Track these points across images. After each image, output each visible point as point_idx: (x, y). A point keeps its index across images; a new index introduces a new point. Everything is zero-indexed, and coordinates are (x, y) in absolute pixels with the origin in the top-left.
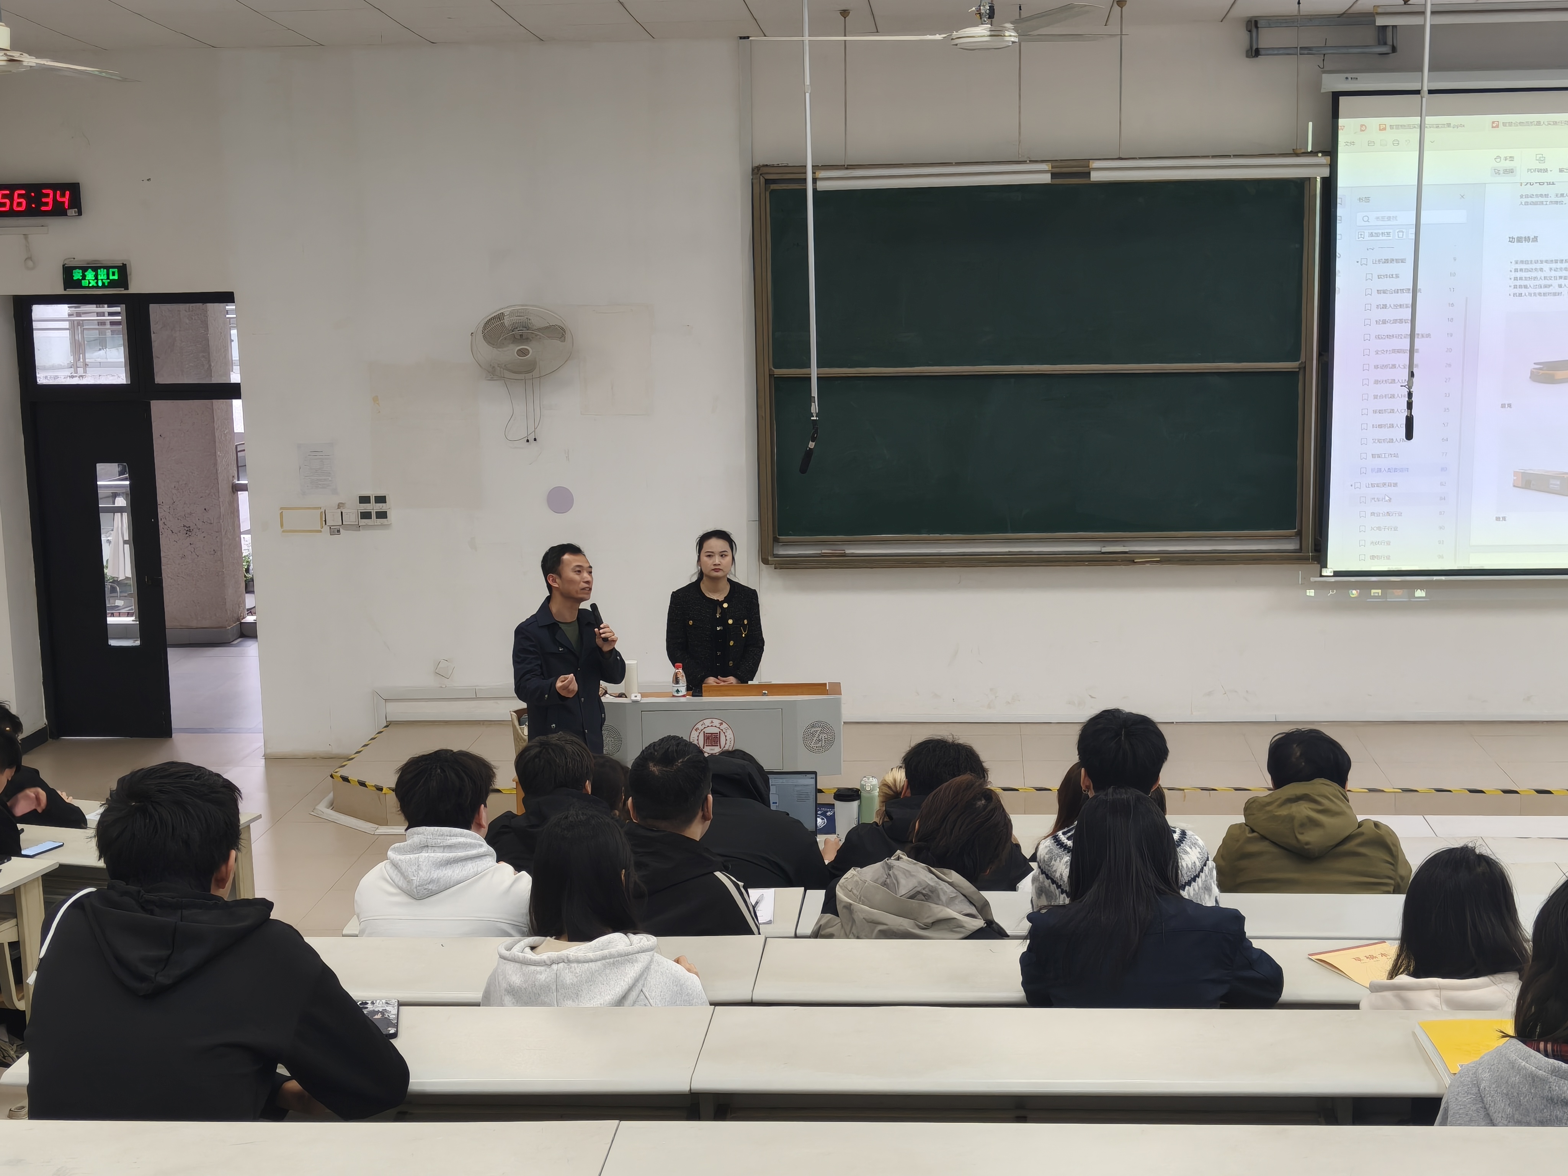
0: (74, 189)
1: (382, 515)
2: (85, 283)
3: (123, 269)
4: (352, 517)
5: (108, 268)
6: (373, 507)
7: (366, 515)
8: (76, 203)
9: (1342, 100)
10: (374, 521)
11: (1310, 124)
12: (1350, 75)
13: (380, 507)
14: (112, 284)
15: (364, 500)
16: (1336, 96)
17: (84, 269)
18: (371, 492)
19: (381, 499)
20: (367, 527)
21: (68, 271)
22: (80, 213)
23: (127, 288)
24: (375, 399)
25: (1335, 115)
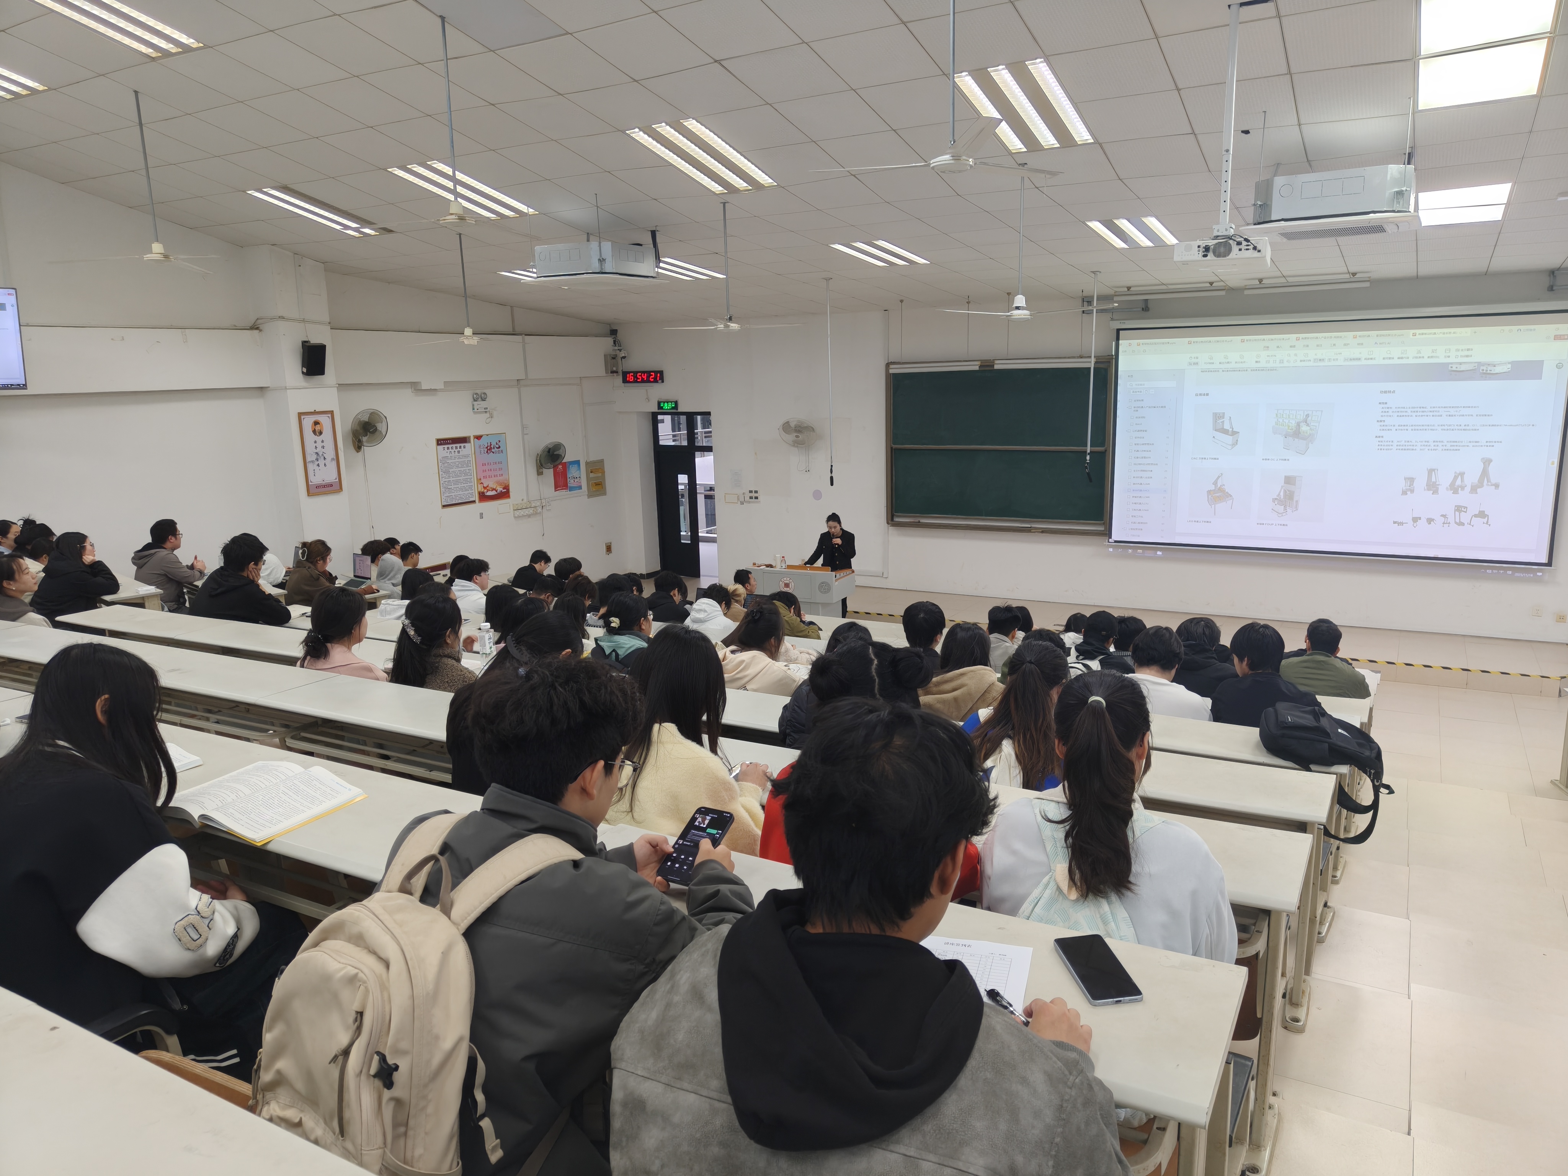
0: (661, 373)
1: (756, 498)
2: (664, 408)
3: (676, 403)
4: (747, 498)
5: (671, 402)
6: (754, 495)
7: (751, 498)
8: (662, 379)
9: (1121, 332)
10: (754, 500)
11: (1114, 342)
12: (1122, 321)
13: (756, 495)
14: (673, 408)
15: (751, 492)
16: (1118, 330)
17: (664, 402)
18: (753, 489)
19: (756, 492)
20: (752, 502)
21: (659, 403)
22: (663, 382)
23: (677, 410)
24: (756, 453)
25: (1118, 339)
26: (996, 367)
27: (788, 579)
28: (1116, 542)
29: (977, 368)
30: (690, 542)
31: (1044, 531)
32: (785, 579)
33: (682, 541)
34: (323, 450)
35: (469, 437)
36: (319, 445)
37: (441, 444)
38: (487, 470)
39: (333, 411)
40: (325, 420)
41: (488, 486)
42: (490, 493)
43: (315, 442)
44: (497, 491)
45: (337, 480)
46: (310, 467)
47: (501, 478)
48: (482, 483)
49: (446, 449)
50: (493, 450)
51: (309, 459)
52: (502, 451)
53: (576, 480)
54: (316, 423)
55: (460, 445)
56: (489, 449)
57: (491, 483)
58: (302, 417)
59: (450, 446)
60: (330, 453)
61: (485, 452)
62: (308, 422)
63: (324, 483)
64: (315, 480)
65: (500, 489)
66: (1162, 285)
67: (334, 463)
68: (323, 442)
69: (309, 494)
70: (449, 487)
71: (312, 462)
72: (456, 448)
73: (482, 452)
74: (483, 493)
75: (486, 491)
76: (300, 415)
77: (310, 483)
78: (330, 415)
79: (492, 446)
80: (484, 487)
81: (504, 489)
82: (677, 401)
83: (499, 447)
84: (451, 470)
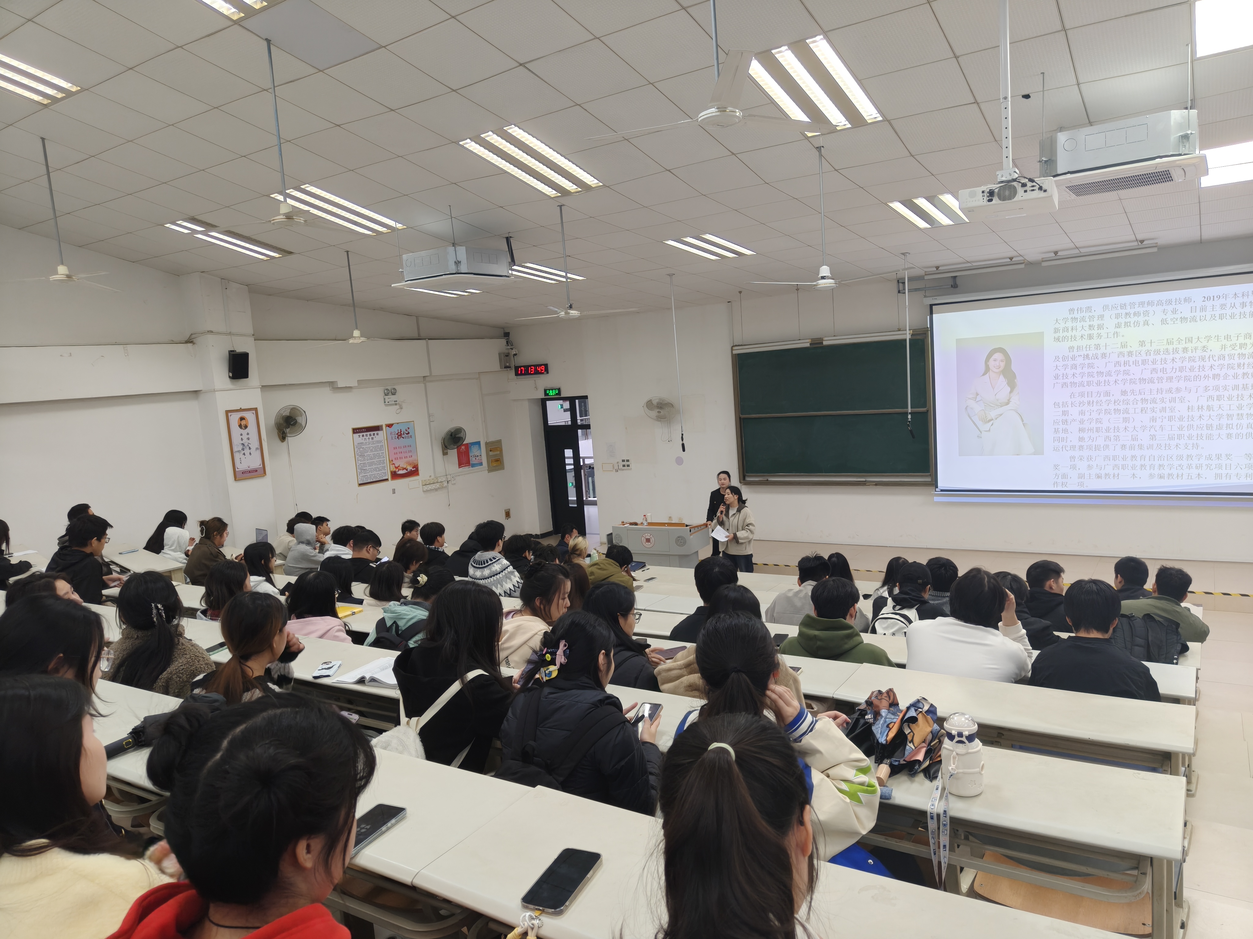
0: (546, 366)
1: (628, 466)
2: (549, 394)
3: (559, 390)
4: (621, 467)
5: (555, 389)
6: (626, 463)
7: (624, 466)
8: (547, 370)
9: (934, 307)
10: (626, 468)
11: (928, 317)
12: (934, 298)
13: (628, 463)
14: (557, 394)
15: (623, 461)
16: (931, 306)
17: (549, 390)
18: (625, 459)
19: (628, 461)
20: (625, 469)
21: (545, 391)
22: (548, 373)
23: (560, 395)
24: (626, 428)
25: (931, 313)
26: (825, 343)
27: (649, 535)
28: (942, 491)
29: (808, 345)
30: (576, 506)
31: (877, 484)
32: (646, 534)
33: (570, 505)
34: (249, 441)
35: (382, 426)
36: (245, 437)
37: (357, 433)
38: (398, 453)
39: (257, 408)
40: (250, 417)
41: (399, 466)
42: (401, 472)
43: (241, 435)
44: (407, 470)
45: (261, 466)
46: (237, 456)
47: (411, 459)
48: (393, 464)
49: (361, 436)
50: (403, 436)
51: (235, 449)
52: (411, 437)
53: (477, 458)
54: (242, 419)
55: (374, 432)
56: (400, 435)
57: (402, 463)
58: (229, 414)
59: (365, 434)
60: (255, 444)
61: (396, 438)
62: (235, 419)
63: (249, 469)
64: (241, 467)
65: (410, 468)
66: (967, 263)
67: (259, 452)
68: (248, 434)
69: (236, 478)
70: (364, 468)
71: (239, 451)
72: (370, 435)
73: (394, 438)
74: (395, 472)
75: (397, 470)
76: (227, 412)
77: (237, 470)
78: (254, 412)
79: (402, 433)
80: (395, 467)
81: (413, 468)
82: (560, 388)
83: (409, 433)
84: (365, 454)
